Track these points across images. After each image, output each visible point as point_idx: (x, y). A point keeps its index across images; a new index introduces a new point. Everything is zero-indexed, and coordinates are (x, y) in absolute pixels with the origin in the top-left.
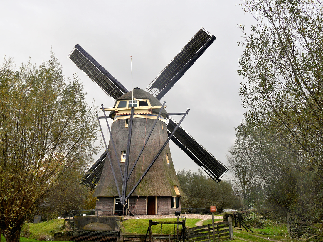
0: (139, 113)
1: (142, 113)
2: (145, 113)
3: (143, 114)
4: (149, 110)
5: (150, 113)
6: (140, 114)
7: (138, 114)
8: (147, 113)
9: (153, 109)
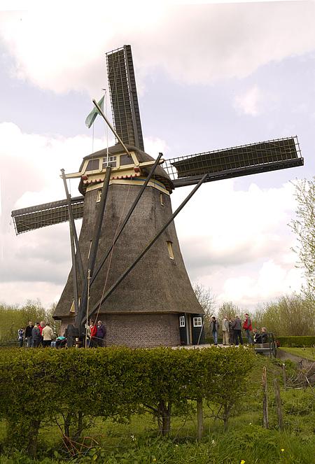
0: (120, 177)
1: (124, 177)
2: (129, 176)
3: (127, 178)
4: (137, 171)
5: (138, 174)
6: (122, 178)
7: (118, 179)
8: (134, 175)
9: (142, 168)
